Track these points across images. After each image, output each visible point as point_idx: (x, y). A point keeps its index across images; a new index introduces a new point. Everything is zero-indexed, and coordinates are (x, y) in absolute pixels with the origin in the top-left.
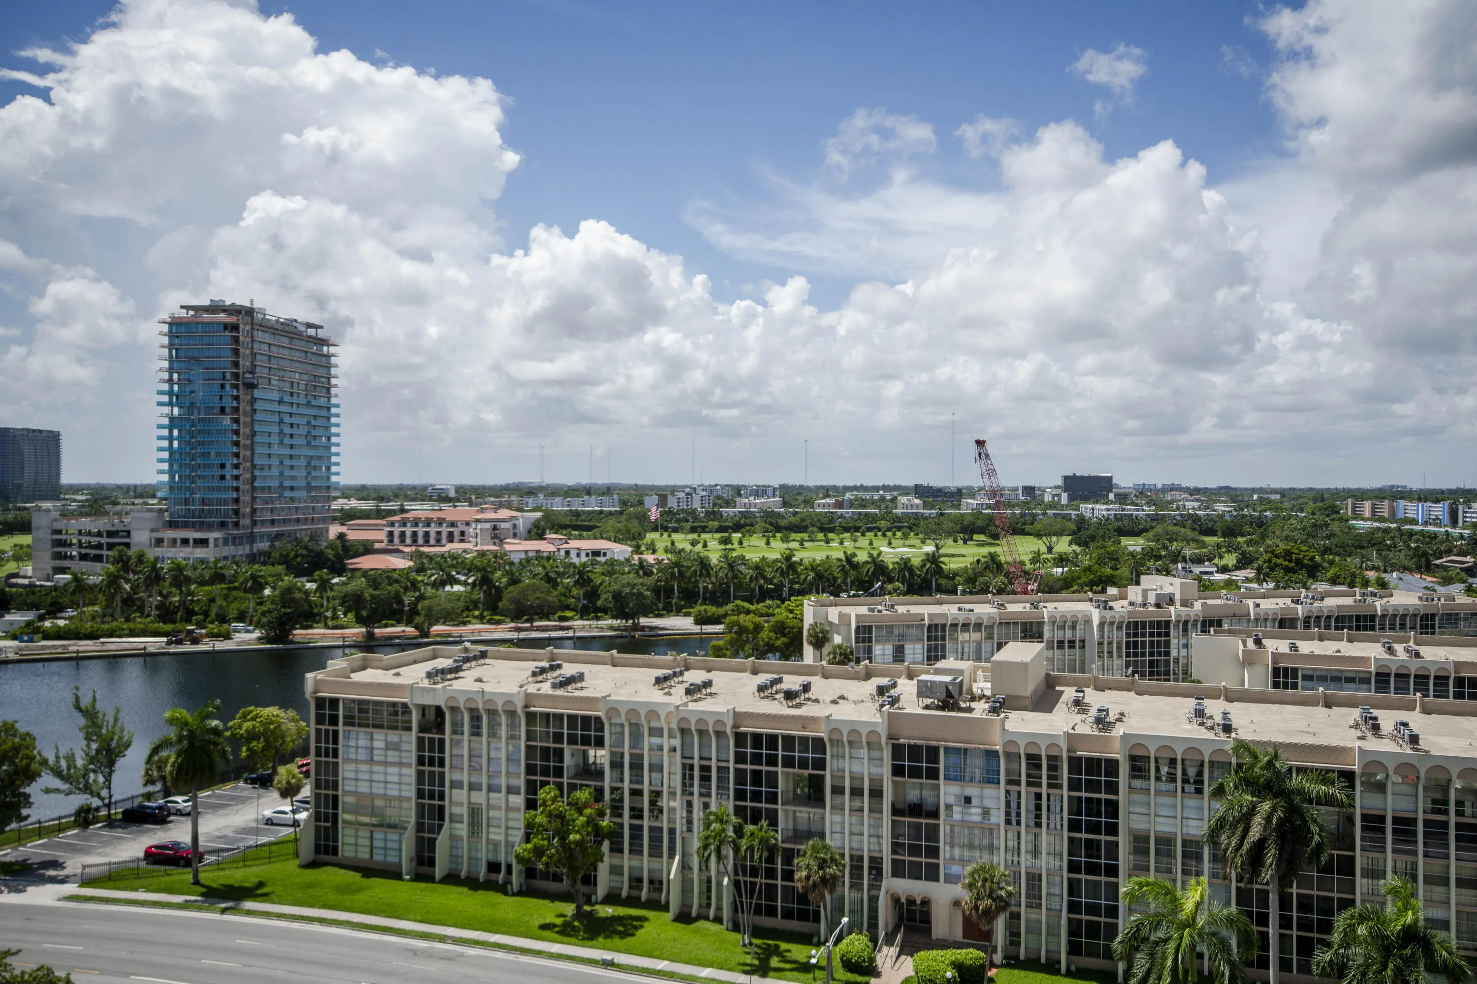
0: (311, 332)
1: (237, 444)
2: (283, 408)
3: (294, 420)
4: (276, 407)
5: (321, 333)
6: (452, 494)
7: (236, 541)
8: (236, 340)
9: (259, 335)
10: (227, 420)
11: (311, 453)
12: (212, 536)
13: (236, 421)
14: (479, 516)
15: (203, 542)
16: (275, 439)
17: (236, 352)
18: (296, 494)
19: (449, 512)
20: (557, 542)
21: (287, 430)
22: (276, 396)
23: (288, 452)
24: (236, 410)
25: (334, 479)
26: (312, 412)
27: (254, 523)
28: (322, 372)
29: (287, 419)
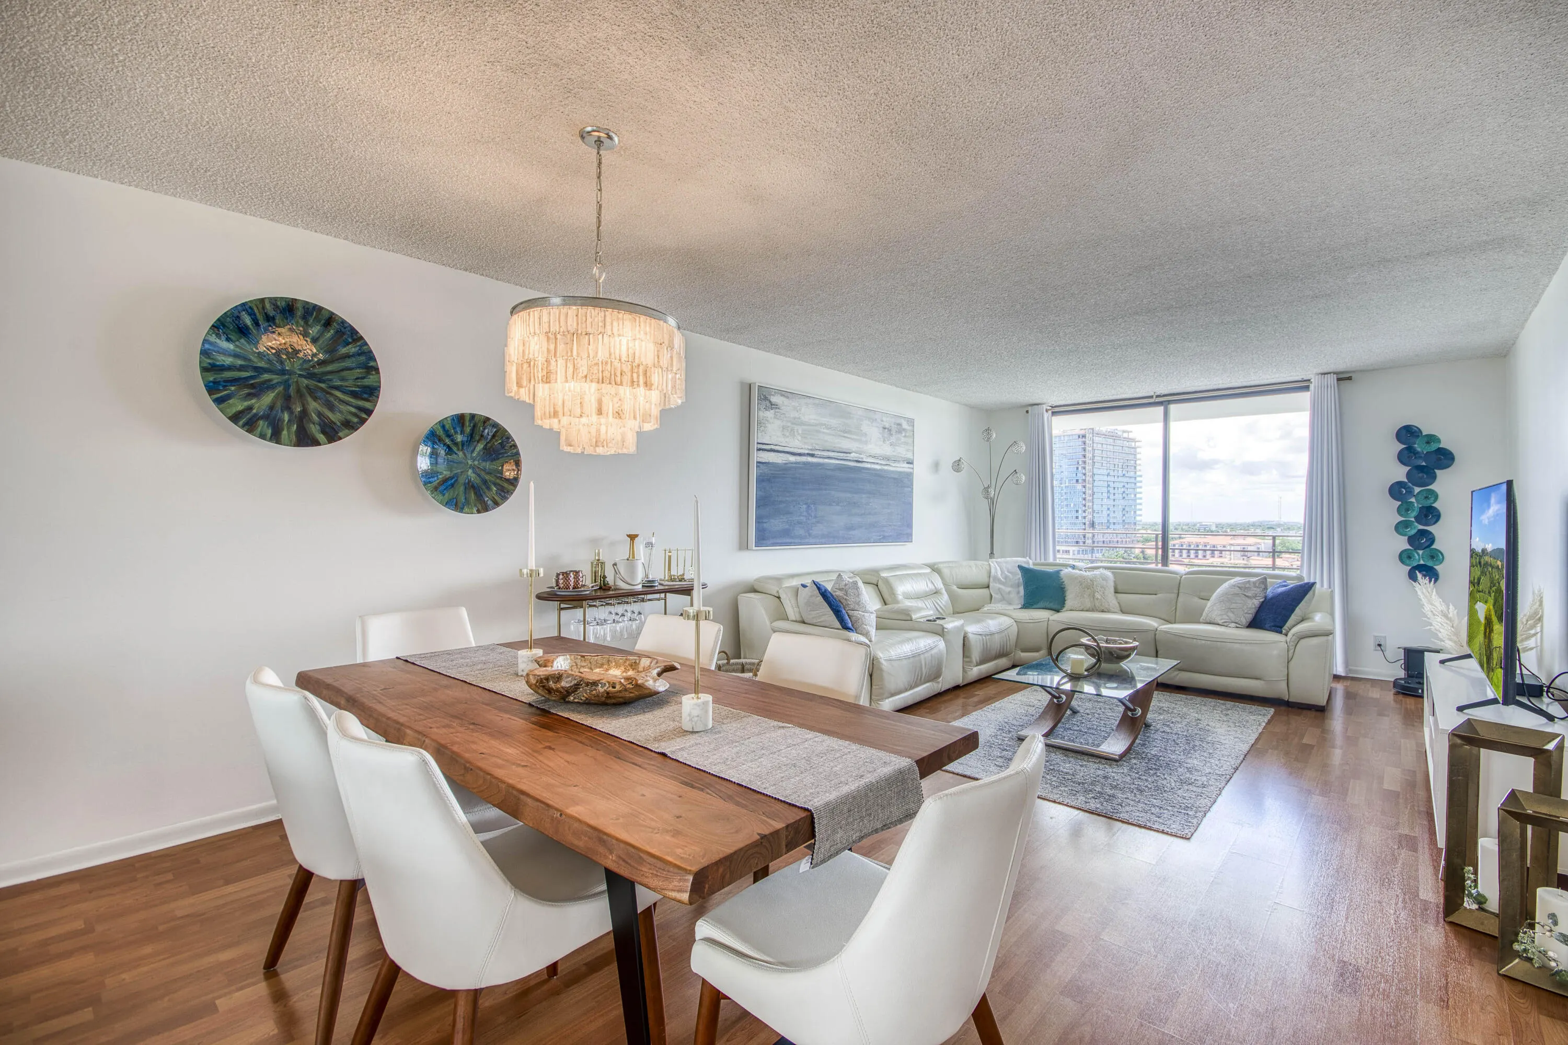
0: (1125, 435)
1: (1084, 499)
2: (1109, 478)
3: (1116, 485)
4: (1105, 478)
5: (1131, 436)
6: (1214, 528)
7: (1085, 552)
8: (1084, 443)
9: (1096, 439)
10: (1079, 487)
11: (1126, 503)
12: (1071, 549)
13: (1084, 487)
14: (1232, 542)
15: (1067, 552)
16: (1105, 495)
17: (1084, 450)
18: (1117, 527)
19: (1212, 541)
20: (1290, 560)
21: (1112, 491)
22: (1105, 472)
23: (1112, 503)
24: (1085, 481)
25: (1138, 518)
26: (1125, 480)
27: (1094, 542)
28: (1131, 457)
29: (1112, 484)
